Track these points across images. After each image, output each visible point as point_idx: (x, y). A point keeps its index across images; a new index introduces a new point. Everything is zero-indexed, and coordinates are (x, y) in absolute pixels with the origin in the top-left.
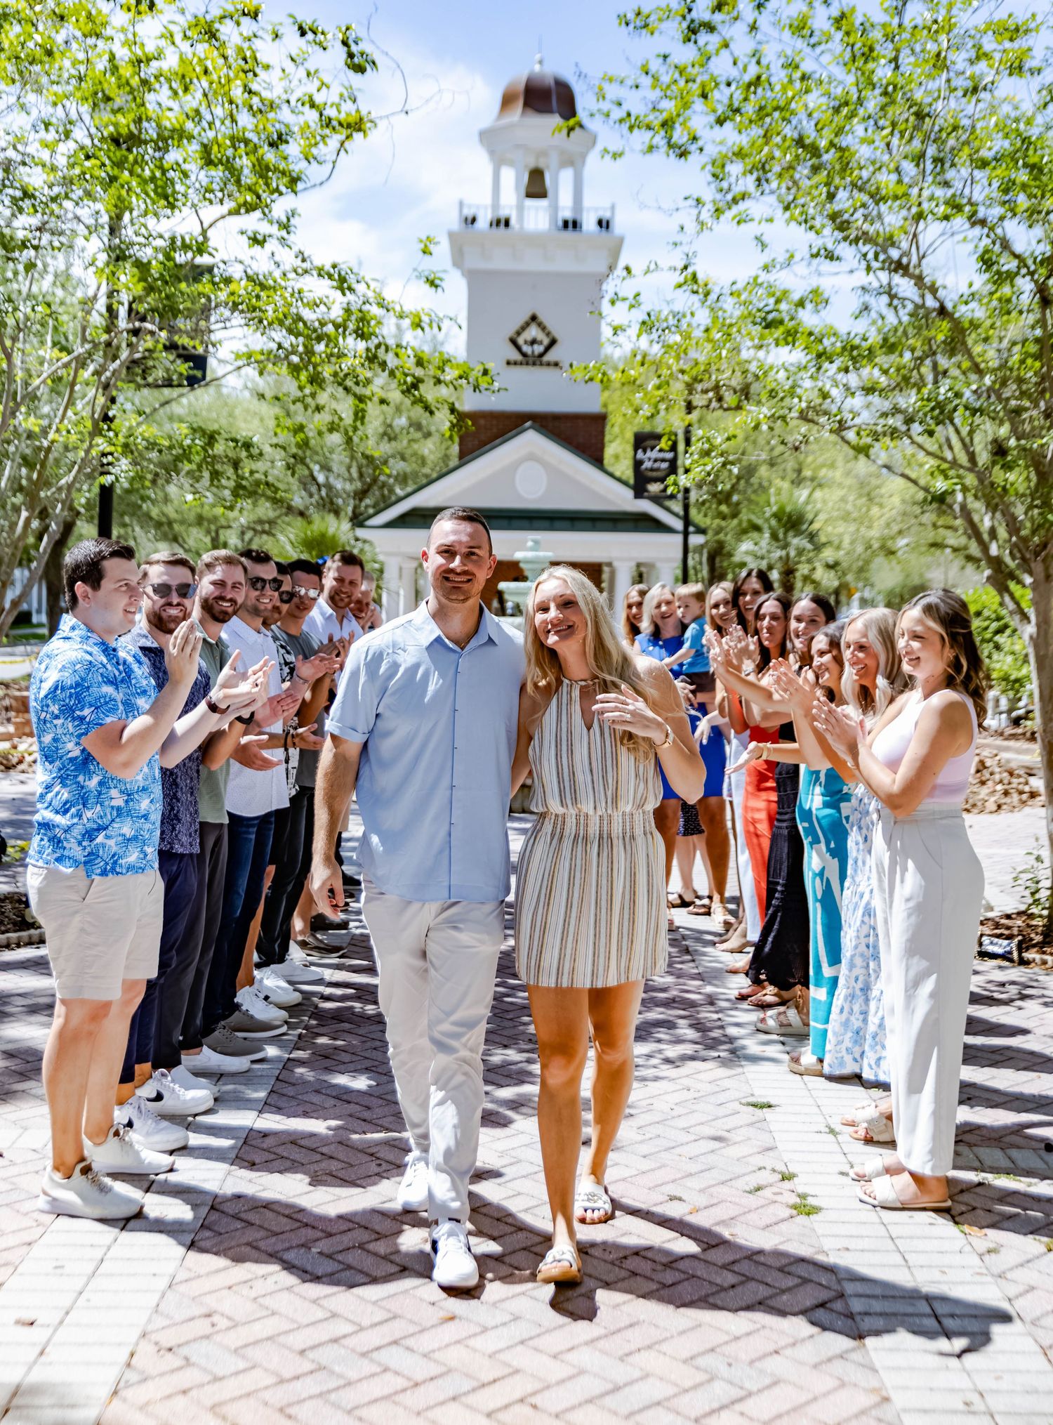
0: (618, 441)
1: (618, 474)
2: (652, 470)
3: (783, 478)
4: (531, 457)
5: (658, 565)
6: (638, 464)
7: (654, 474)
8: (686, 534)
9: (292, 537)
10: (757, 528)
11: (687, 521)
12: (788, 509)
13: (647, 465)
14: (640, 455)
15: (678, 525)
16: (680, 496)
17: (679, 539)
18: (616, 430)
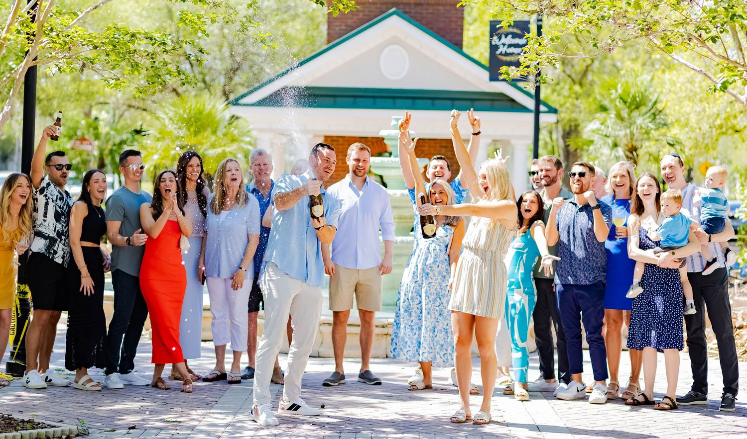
0: (477, 24)
1: (475, 56)
2: (506, 54)
3: (634, 60)
4: (395, 41)
5: (513, 142)
6: (493, 48)
7: (508, 59)
8: (537, 113)
9: (171, 114)
10: (604, 109)
11: (538, 102)
12: (633, 91)
13: (502, 49)
14: (495, 40)
15: (530, 103)
16: (532, 78)
17: (531, 117)
18: (475, 13)
